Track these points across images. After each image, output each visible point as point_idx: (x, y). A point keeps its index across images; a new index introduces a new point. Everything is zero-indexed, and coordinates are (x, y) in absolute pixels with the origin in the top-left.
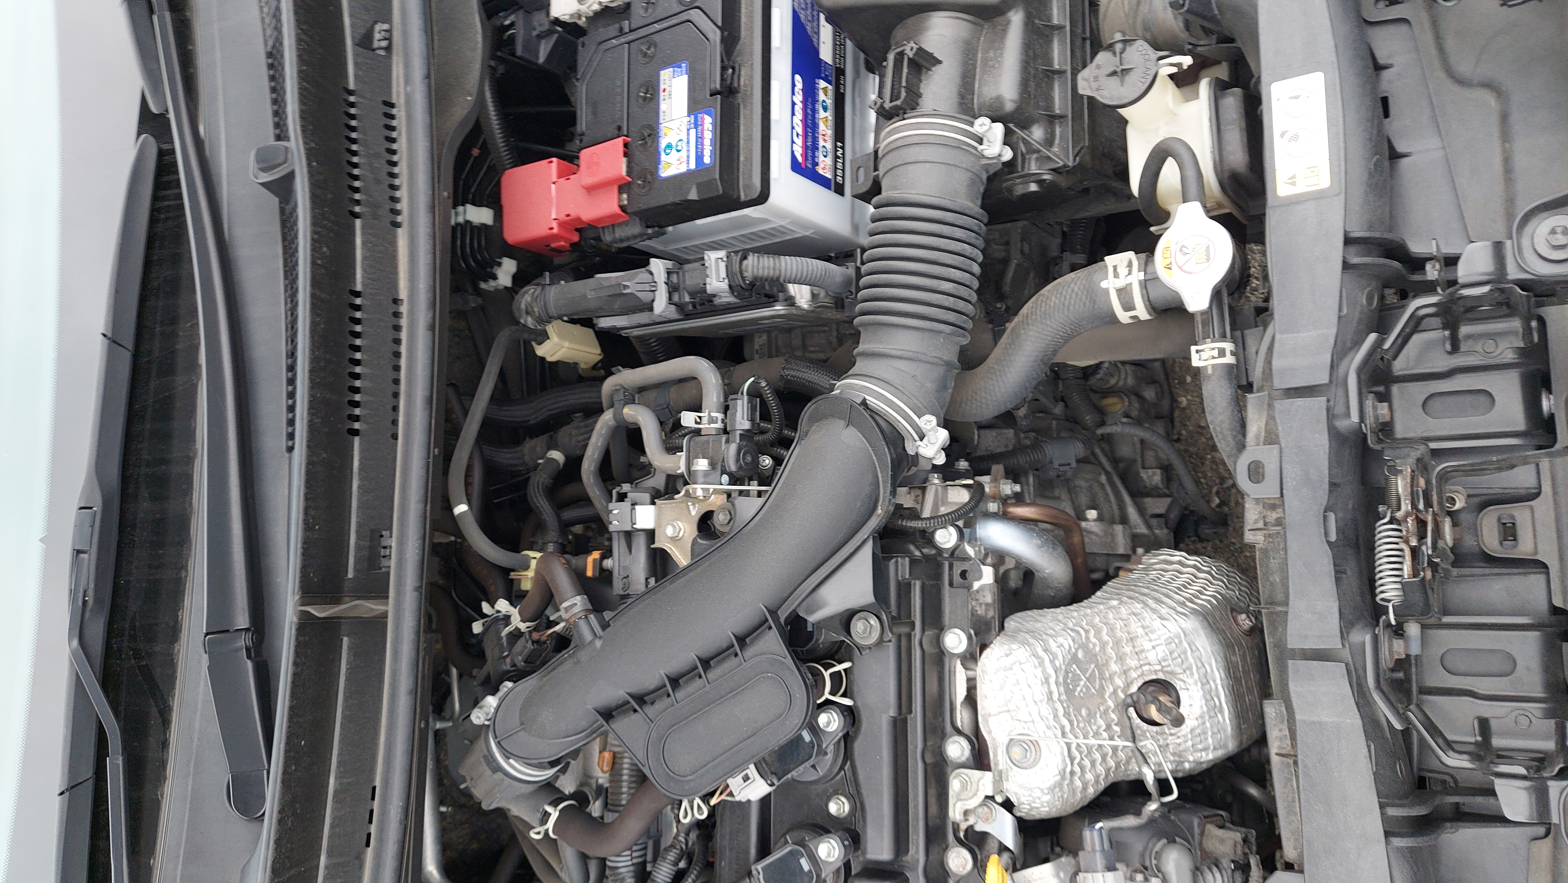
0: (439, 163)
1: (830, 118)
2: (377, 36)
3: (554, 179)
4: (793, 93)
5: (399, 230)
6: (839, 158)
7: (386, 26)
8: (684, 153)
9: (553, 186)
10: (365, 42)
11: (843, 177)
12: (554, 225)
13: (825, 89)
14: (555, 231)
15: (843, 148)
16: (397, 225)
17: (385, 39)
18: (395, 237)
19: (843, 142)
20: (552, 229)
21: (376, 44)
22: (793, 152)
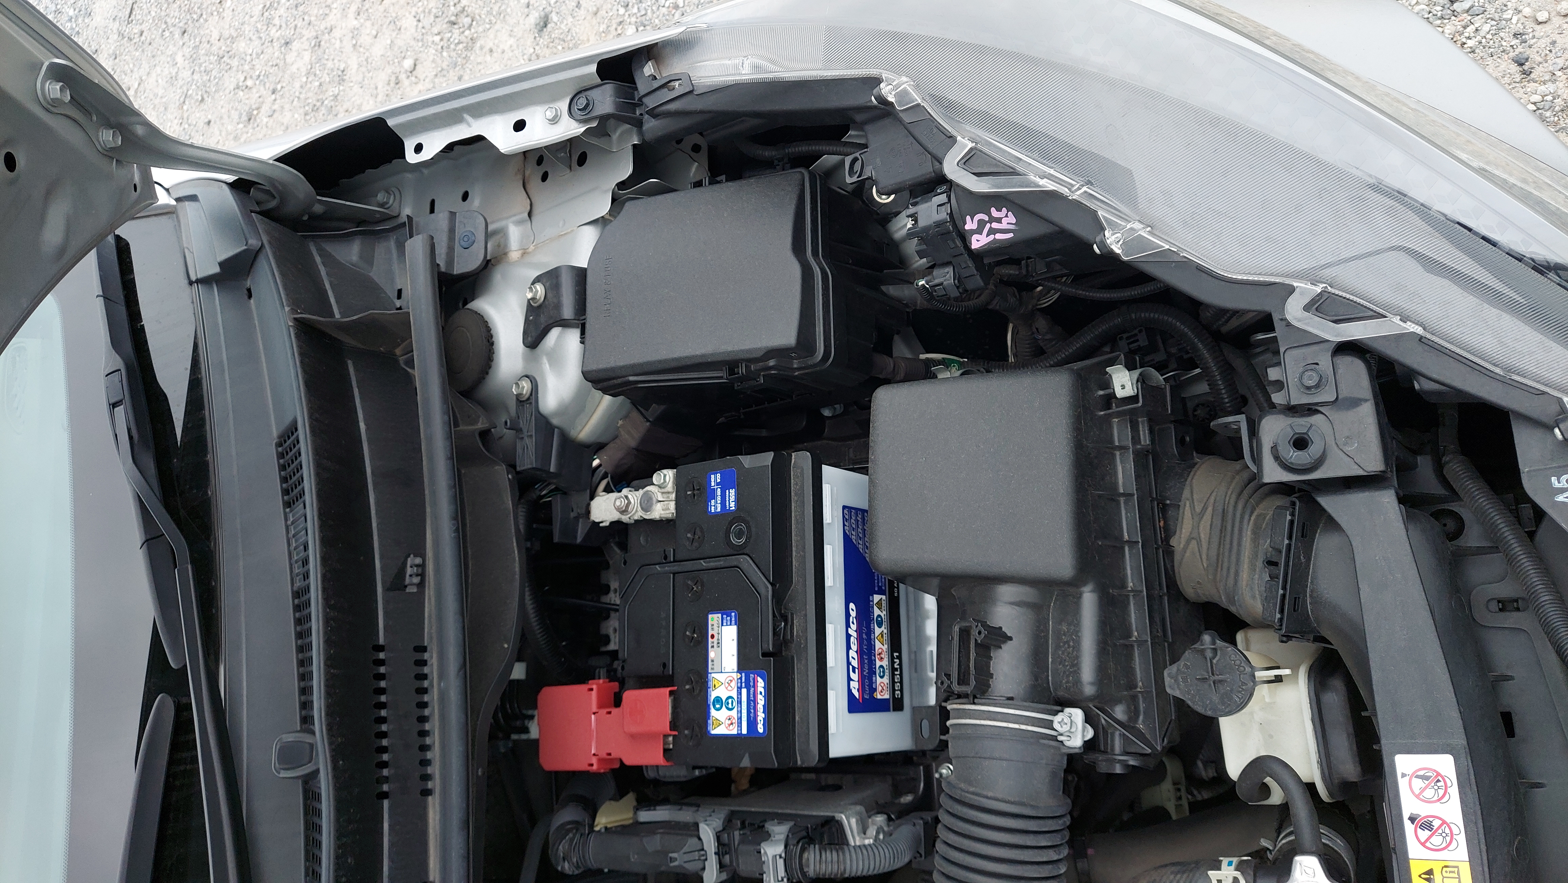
0: (474, 737)
1: (885, 631)
2: (409, 571)
3: (594, 709)
4: (848, 626)
5: (430, 798)
6: (896, 670)
7: (418, 561)
8: (734, 713)
9: (593, 716)
10: (397, 584)
11: (901, 690)
12: (594, 761)
13: (879, 604)
14: (595, 767)
15: (900, 657)
16: (427, 793)
17: (417, 575)
18: (425, 808)
19: (900, 653)
20: (592, 765)
21: (407, 580)
22: (850, 691)
